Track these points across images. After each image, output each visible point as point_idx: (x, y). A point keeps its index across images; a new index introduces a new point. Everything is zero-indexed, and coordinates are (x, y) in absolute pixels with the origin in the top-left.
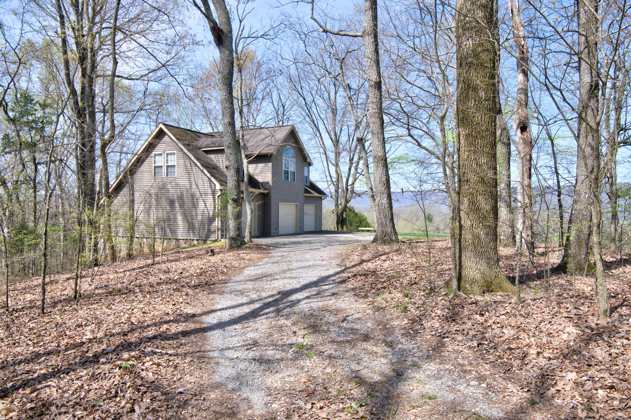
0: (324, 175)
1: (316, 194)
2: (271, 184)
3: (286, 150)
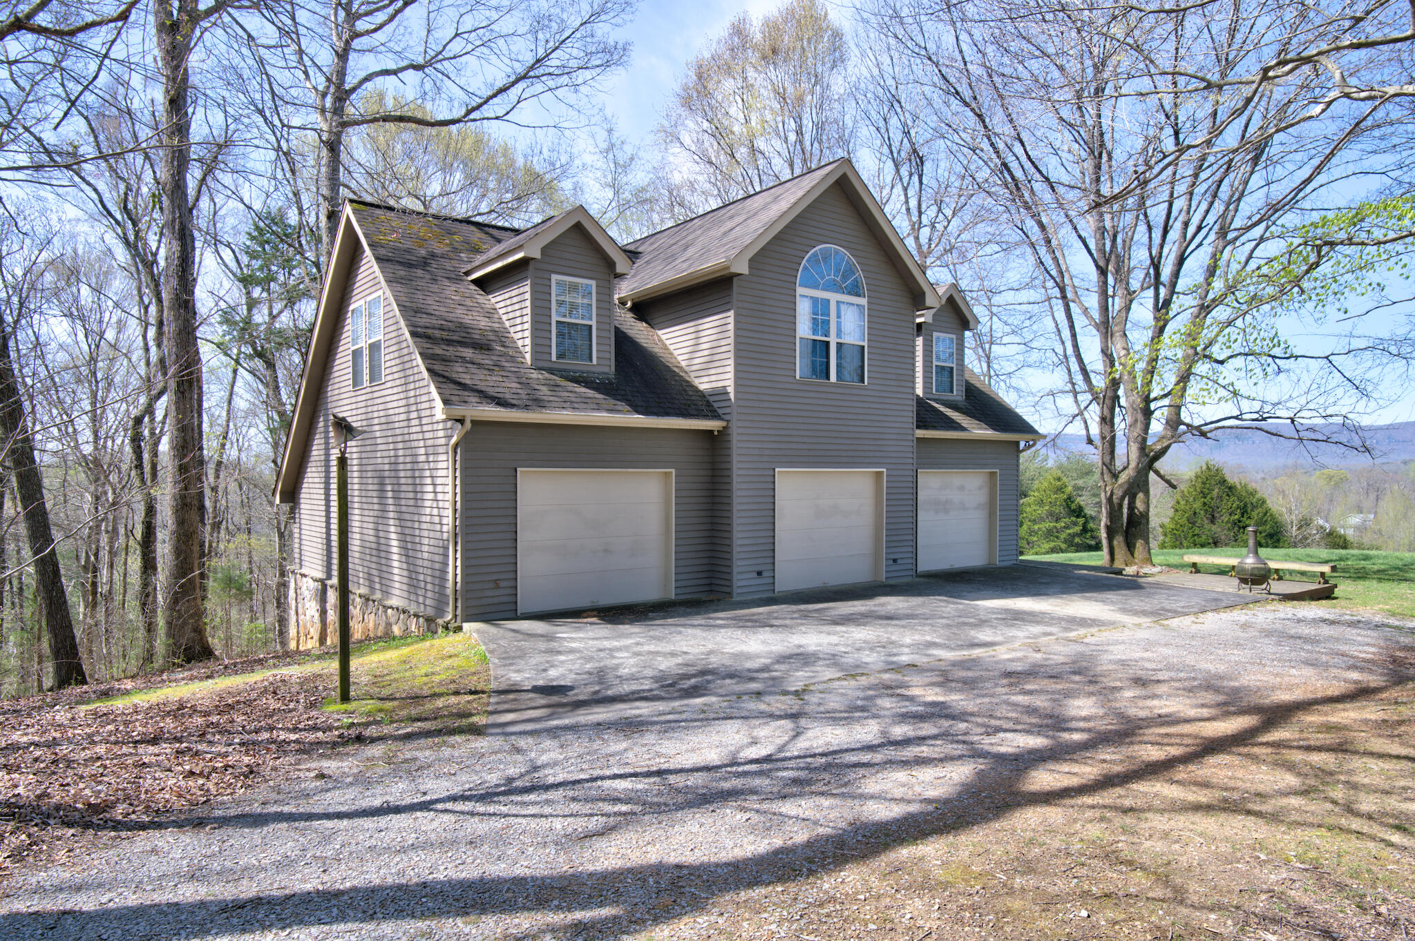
1: (980, 431)
2: (732, 396)
3: (815, 260)
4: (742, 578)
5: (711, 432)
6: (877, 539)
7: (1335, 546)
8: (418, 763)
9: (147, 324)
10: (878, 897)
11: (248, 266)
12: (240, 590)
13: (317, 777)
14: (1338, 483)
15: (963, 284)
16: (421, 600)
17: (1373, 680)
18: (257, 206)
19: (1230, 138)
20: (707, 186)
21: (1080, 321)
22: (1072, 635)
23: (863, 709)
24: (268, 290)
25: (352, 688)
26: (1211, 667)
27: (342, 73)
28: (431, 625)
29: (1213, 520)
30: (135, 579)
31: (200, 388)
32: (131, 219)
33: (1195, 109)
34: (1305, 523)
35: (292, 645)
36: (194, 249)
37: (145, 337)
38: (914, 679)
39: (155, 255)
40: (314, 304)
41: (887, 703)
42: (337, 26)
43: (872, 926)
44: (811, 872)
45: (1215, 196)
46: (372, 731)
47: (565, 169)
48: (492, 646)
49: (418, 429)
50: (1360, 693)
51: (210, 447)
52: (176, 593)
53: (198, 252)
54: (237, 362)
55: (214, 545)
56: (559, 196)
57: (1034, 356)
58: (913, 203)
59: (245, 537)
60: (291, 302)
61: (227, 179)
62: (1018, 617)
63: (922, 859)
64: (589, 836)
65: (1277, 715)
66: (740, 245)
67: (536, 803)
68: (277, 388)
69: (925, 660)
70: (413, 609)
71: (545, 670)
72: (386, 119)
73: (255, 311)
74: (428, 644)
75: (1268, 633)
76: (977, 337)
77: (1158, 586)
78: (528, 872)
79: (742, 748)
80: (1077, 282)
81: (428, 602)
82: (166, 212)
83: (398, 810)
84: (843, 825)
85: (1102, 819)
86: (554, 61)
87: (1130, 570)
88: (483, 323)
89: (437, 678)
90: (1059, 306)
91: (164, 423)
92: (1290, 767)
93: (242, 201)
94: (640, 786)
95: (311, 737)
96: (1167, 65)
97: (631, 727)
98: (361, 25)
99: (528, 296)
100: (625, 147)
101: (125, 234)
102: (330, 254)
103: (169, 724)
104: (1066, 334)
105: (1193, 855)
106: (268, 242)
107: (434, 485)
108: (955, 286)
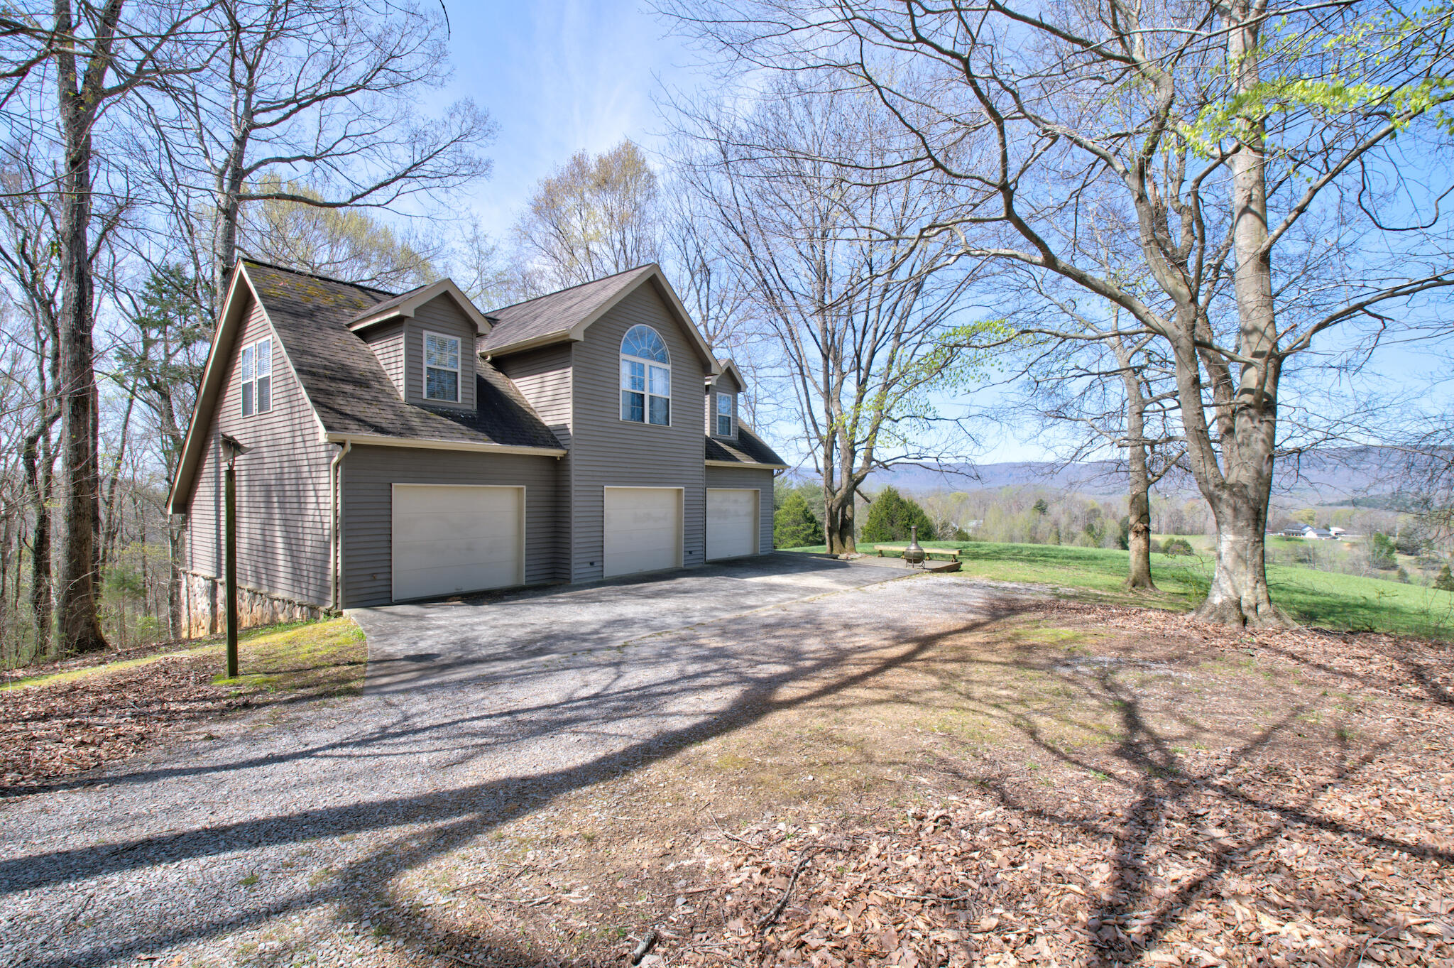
1: (748, 462)
2: (571, 431)
3: (632, 335)
4: (578, 567)
5: (555, 458)
6: (678, 537)
7: (962, 539)
8: (301, 722)
9: (43, 357)
10: (673, 785)
11: (145, 311)
12: (134, 590)
13: (206, 739)
14: (963, 500)
15: (738, 361)
16: (304, 591)
17: (981, 618)
18: (156, 260)
19: (902, 274)
20: (553, 275)
21: (812, 391)
22: (806, 599)
23: (667, 656)
24: (165, 333)
25: (240, 666)
26: (890, 615)
27: (239, 156)
28: (313, 613)
29: (892, 523)
30: (28, 583)
31: (96, 414)
32: (28, 263)
33: (882, 255)
34: (945, 525)
35: (185, 635)
36: (92, 293)
37: (41, 368)
38: (703, 633)
39: (52, 296)
40: (208, 346)
41: (684, 651)
42: (236, 116)
43: (669, 804)
44: (625, 772)
45: (893, 313)
46: (258, 699)
47: (437, 251)
48: (369, 627)
49: (303, 450)
50: (973, 627)
51: (104, 468)
52: (69, 592)
53: (96, 297)
54: (133, 392)
55: (109, 551)
56: (429, 272)
57: (784, 413)
58: (703, 302)
59: (140, 544)
60: (186, 344)
61: (127, 235)
62: (772, 588)
63: (704, 754)
64: (450, 765)
65: (927, 642)
66: (576, 319)
67: (405, 743)
68: (171, 416)
69: (710, 620)
70: (297, 599)
71: (415, 643)
72: (280, 197)
73: (151, 350)
74: (311, 627)
75: (922, 593)
76: (747, 397)
77: (859, 565)
78: (397, 796)
79: (576, 690)
80: (810, 364)
81: (311, 593)
82: (65, 258)
83: (281, 759)
84: (649, 736)
85: (823, 715)
86: (428, 167)
87: (843, 556)
88: (363, 365)
89: (319, 654)
90: (799, 379)
91: (58, 445)
92: (933, 672)
93: (141, 255)
94: (494, 724)
95: (200, 706)
96: (866, 222)
97: (490, 681)
98: (260, 118)
99: (402, 346)
100: (488, 240)
101: (22, 276)
102: (223, 304)
103: (60, 703)
104: (804, 398)
105: (878, 733)
106: (165, 291)
107: (317, 497)
108: (731, 361)
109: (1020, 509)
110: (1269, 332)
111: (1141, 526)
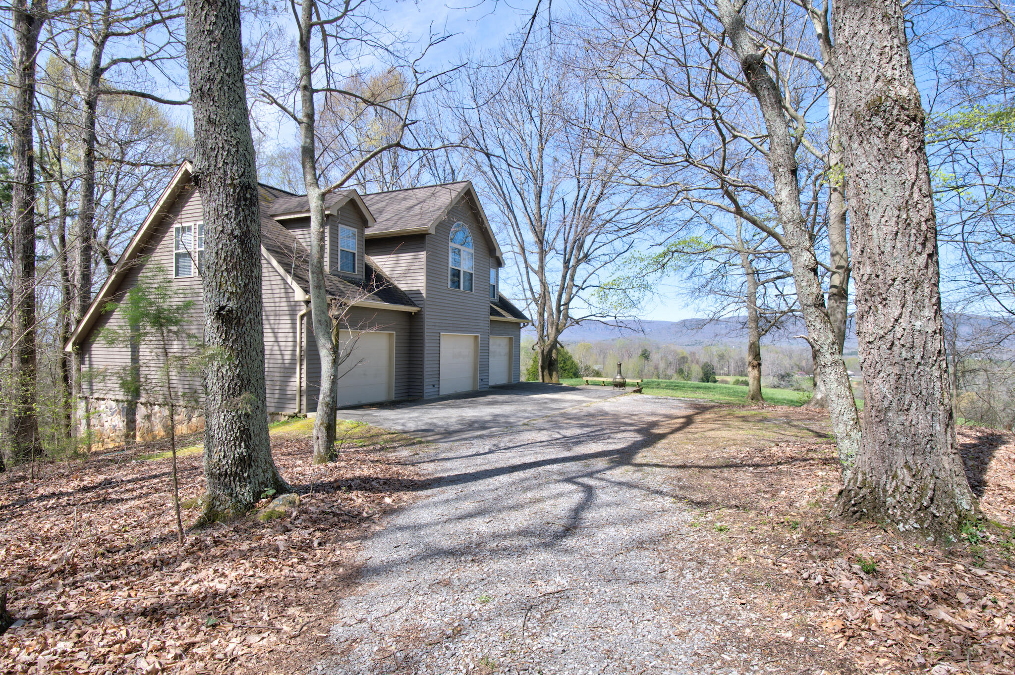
0: (520, 287)
2: (424, 295)
3: (455, 230)
5: (410, 313)
6: (475, 369)
34: (587, 368)
38: (557, 419)
69: (549, 414)
77: (586, 389)
99: (327, 234)
109: (630, 356)
110: (845, 256)
111: (755, 363)
